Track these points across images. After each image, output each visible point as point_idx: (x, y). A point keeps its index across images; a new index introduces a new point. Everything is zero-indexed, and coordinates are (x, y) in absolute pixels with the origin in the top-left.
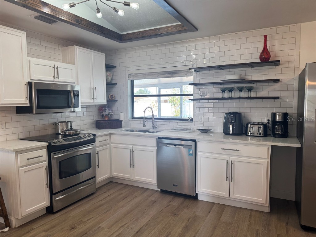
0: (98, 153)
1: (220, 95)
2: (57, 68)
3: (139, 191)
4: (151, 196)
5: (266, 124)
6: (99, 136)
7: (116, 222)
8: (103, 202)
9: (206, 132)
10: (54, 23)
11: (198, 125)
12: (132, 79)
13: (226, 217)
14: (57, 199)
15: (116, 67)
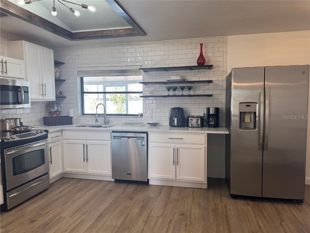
0: (51, 149)
1: (166, 93)
2: (6, 63)
3: (94, 183)
4: (106, 186)
5: (202, 117)
6: (52, 132)
7: (77, 211)
8: (59, 195)
9: (155, 126)
10: (5, 17)
11: (147, 119)
12: (81, 76)
13: (174, 195)
14: (11, 196)
15: (64, 63)
